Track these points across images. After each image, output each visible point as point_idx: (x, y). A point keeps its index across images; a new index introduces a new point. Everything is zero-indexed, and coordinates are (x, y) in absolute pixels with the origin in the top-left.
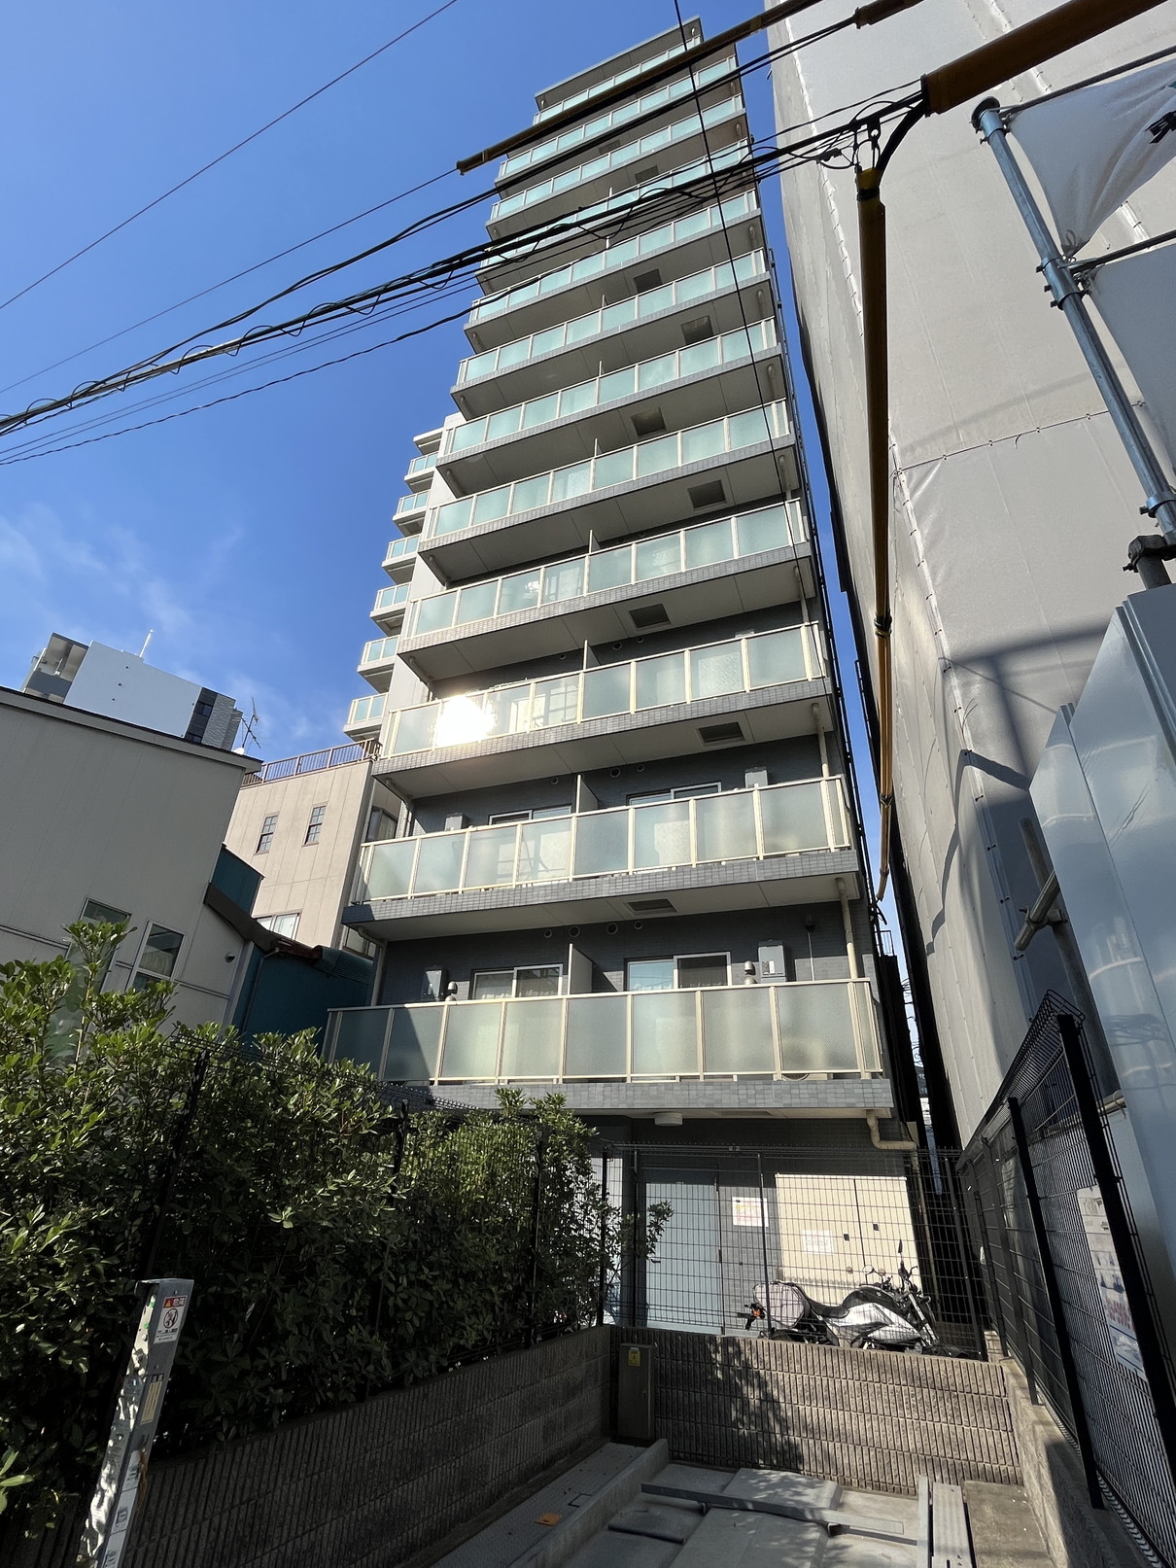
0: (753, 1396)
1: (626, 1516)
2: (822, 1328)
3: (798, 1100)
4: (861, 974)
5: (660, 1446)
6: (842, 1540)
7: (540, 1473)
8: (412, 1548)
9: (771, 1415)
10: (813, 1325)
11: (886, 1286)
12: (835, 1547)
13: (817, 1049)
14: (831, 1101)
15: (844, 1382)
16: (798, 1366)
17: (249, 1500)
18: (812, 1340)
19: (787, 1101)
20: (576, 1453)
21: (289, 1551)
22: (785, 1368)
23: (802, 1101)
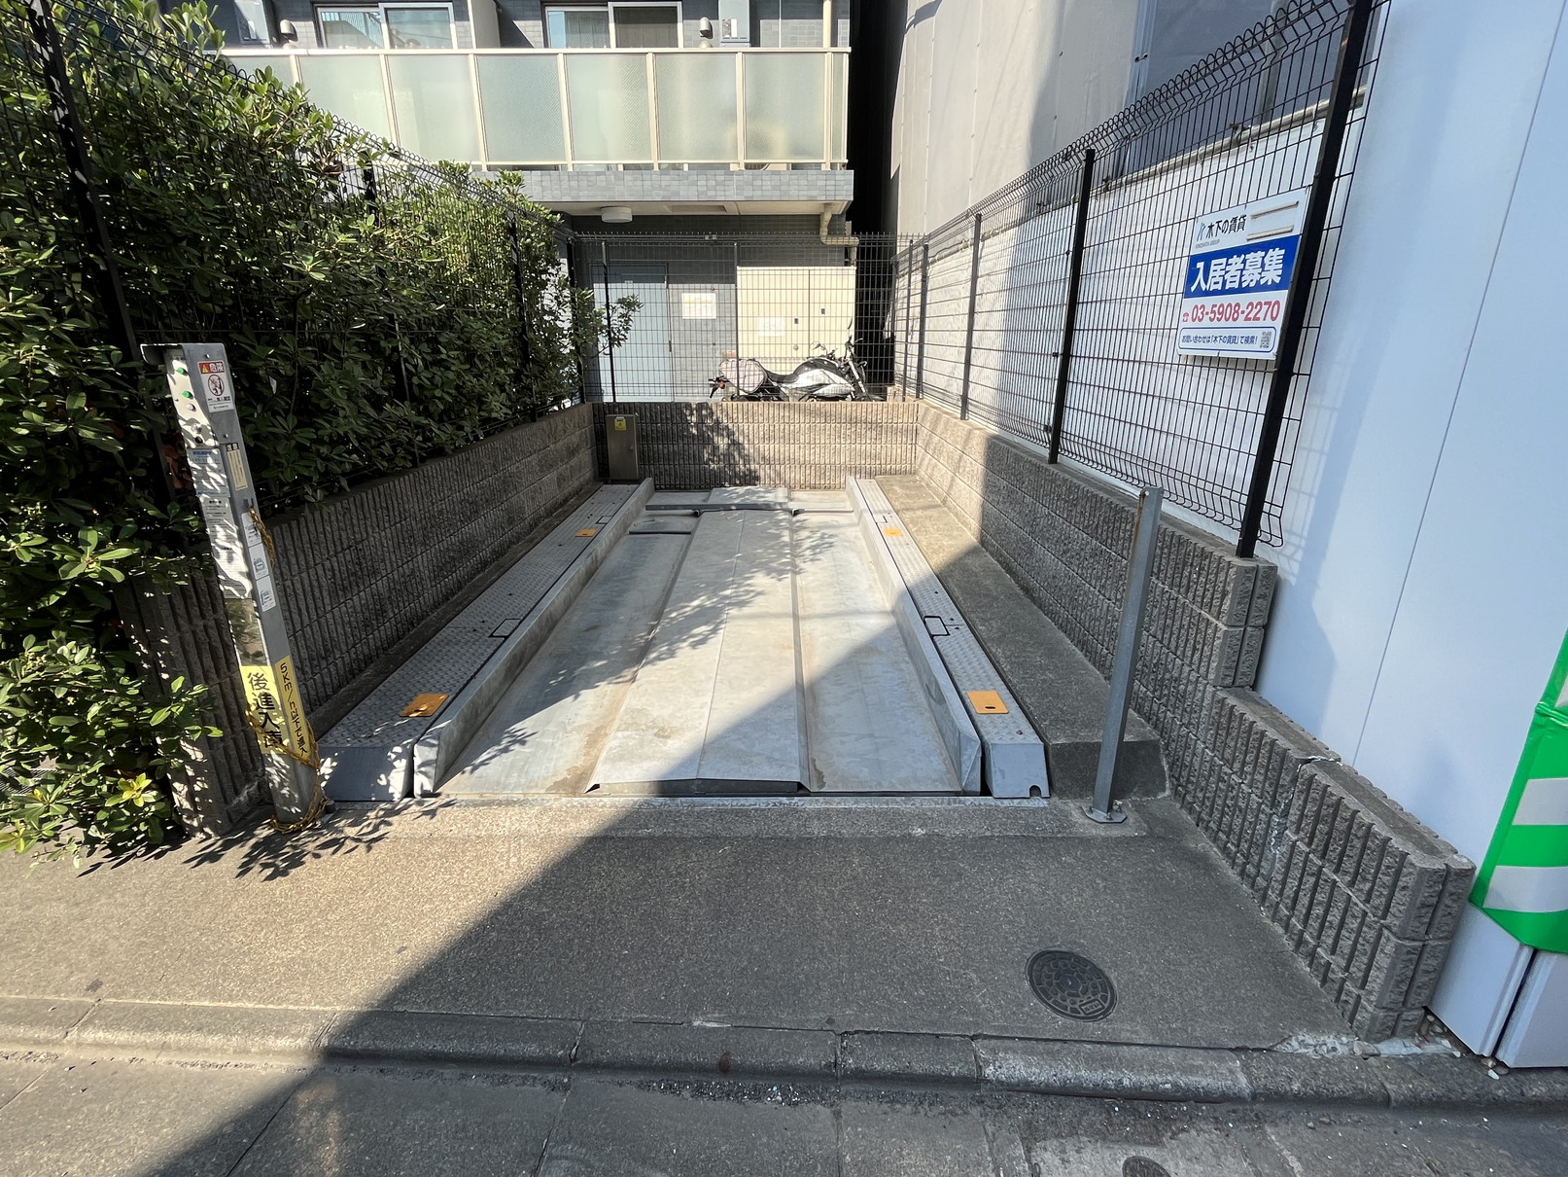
0: (722, 443)
1: (640, 524)
2: (775, 391)
3: (759, 193)
4: (834, 43)
5: (647, 482)
6: (800, 517)
7: (561, 509)
8: (485, 564)
9: (736, 454)
10: (770, 389)
11: (831, 356)
12: (798, 521)
13: (779, 137)
14: (794, 193)
15: (797, 426)
16: (761, 419)
17: (349, 547)
18: (767, 399)
19: (748, 193)
20: (582, 494)
21: (396, 577)
22: (751, 420)
23: (765, 193)
